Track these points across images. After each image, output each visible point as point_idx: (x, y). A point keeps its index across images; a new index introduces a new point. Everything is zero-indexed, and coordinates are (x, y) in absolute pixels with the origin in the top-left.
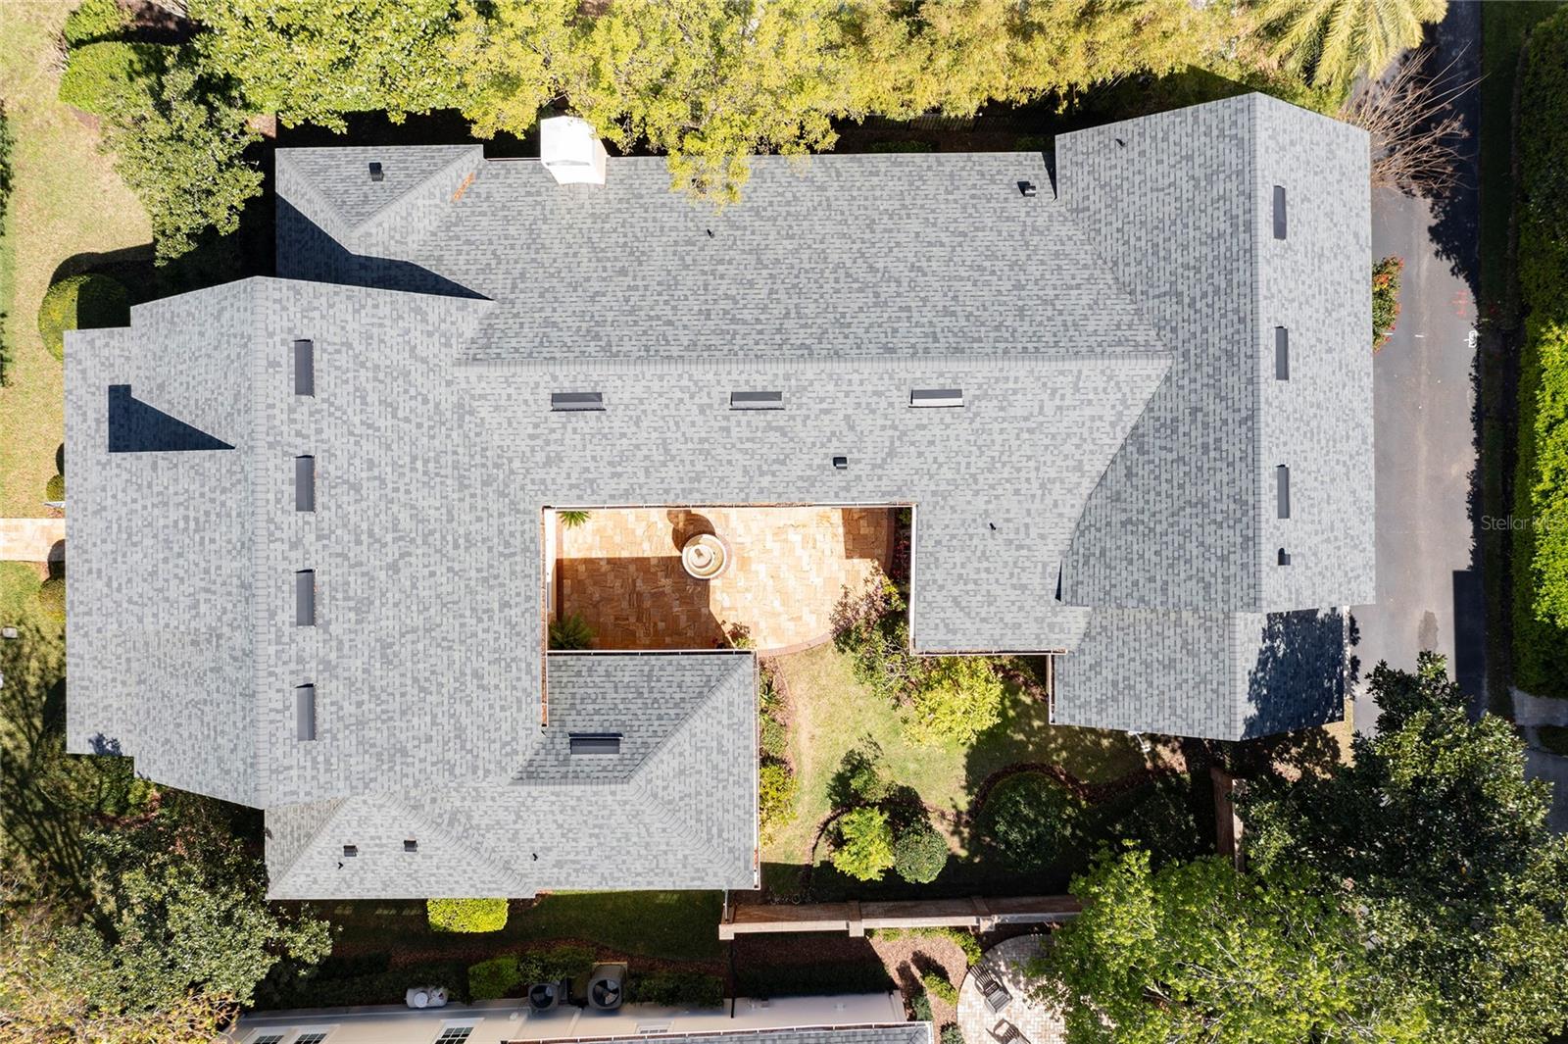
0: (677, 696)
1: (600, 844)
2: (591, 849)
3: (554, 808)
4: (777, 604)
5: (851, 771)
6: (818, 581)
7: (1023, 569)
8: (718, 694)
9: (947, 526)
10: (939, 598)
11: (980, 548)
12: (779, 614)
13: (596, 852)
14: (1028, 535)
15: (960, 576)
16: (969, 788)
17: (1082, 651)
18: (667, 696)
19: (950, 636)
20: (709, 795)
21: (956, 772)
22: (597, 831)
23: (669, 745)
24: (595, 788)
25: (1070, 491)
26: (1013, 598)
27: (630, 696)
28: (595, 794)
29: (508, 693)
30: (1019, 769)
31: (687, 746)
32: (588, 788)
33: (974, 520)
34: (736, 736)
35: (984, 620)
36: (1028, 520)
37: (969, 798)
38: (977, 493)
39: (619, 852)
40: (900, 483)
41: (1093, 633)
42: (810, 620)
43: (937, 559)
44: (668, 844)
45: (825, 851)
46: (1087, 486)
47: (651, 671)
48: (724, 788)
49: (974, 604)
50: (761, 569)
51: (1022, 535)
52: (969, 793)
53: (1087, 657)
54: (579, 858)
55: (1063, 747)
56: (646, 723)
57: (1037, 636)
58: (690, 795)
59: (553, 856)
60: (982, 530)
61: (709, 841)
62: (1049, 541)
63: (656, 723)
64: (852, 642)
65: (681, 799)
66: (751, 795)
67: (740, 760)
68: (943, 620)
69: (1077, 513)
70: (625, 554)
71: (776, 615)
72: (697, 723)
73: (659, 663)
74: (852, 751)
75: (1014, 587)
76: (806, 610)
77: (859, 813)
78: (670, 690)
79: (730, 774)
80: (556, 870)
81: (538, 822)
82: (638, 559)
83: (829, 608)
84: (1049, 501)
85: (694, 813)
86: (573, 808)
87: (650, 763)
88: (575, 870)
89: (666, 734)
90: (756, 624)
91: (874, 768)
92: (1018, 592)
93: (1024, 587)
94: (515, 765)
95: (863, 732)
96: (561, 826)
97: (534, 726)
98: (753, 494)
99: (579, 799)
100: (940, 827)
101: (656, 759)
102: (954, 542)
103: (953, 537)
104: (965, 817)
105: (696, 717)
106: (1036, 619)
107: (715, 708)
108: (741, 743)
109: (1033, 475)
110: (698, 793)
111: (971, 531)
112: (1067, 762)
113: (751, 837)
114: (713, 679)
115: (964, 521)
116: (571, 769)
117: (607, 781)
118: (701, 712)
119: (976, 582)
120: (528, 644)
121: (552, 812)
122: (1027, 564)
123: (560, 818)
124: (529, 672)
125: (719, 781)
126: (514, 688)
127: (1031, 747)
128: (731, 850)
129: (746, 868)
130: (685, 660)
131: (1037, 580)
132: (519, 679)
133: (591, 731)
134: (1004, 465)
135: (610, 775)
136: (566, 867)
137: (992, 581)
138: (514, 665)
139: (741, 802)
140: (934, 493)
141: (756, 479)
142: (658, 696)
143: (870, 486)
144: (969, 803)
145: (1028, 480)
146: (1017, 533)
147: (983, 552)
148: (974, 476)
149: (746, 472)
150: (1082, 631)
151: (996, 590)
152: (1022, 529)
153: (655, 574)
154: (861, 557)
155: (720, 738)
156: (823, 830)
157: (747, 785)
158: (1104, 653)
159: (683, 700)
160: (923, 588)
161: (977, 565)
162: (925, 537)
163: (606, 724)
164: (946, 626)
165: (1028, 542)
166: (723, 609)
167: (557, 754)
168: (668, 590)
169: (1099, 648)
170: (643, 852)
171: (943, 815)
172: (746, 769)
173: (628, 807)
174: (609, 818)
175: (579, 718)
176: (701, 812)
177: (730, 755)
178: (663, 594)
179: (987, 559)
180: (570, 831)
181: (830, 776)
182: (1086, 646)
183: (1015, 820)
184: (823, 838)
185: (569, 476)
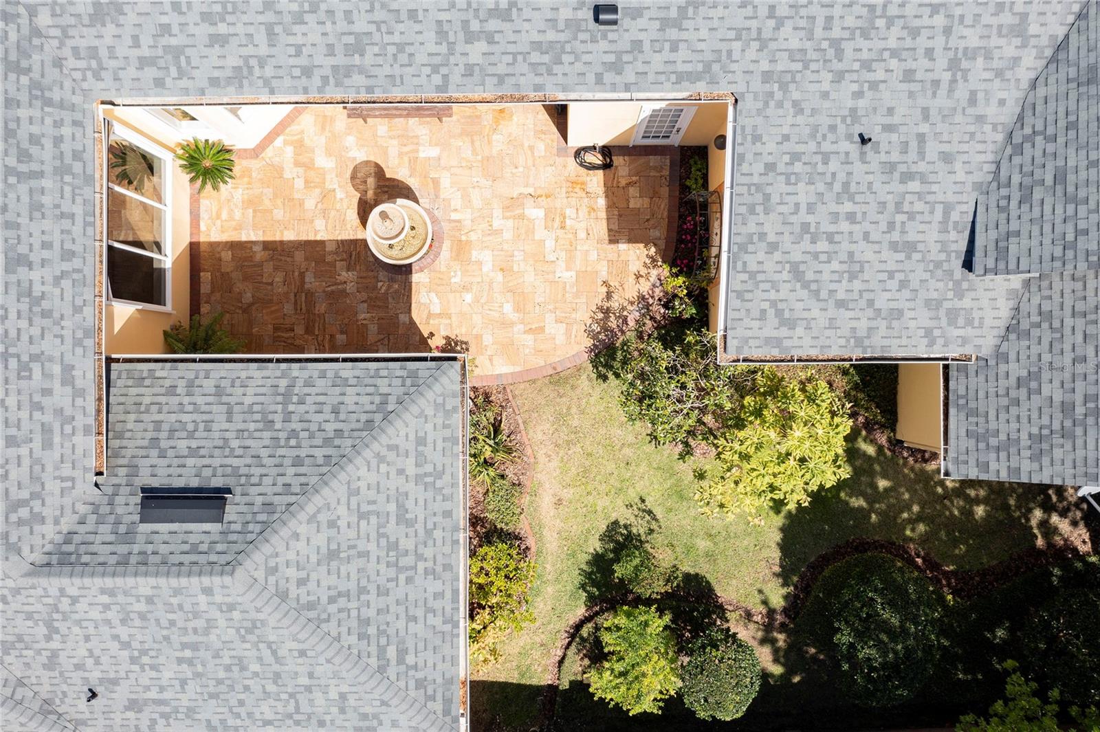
0: (330, 427)
1: (198, 675)
2: (183, 683)
3: (110, 615)
4: (508, 308)
5: (614, 551)
6: (569, 276)
7: (911, 216)
8: (399, 423)
9: (786, 138)
10: (769, 266)
11: (841, 177)
12: (512, 324)
13: (191, 686)
14: (922, 154)
15: (805, 227)
16: (785, 575)
17: (1001, 357)
18: (314, 427)
19: (784, 332)
20: (382, 592)
21: (765, 553)
22: (188, 653)
23: (310, 509)
24: (174, 582)
25: (999, 73)
26: (891, 266)
27: (252, 426)
28: (177, 592)
29: (24, 414)
30: (856, 549)
31: (342, 510)
32: (162, 581)
33: (833, 128)
34: (430, 494)
35: (841, 304)
36: (924, 128)
37: (784, 591)
38: (839, 77)
39: (232, 688)
40: (709, 56)
41: (1025, 325)
42: (556, 330)
43: (767, 197)
44: (311, 675)
45: (575, 667)
46: (1030, 63)
47: (291, 386)
48: (409, 580)
49: (826, 276)
50: (485, 258)
51: (912, 155)
52: (785, 584)
53: (1013, 366)
54: (166, 695)
55: (919, 518)
56: (275, 471)
57: (928, 332)
58: (347, 594)
59: (122, 694)
60: (845, 146)
61: (381, 669)
62: (958, 166)
63: (292, 470)
64: (617, 365)
65: (332, 600)
66: (455, 592)
67: (438, 534)
68: (774, 303)
69: (1007, 115)
70: (289, 236)
71: (505, 324)
72: (361, 472)
73: (305, 374)
74: (616, 523)
75: (894, 246)
76: (550, 318)
77: (628, 615)
78: (320, 417)
79: (420, 557)
80: (130, 714)
81: (87, 638)
82: (308, 243)
83: (584, 315)
84: (962, 93)
85: (354, 624)
86: (143, 616)
87: (275, 539)
88: (163, 715)
89: (306, 490)
90: (478, 337)
91: (648, 546)
92: (901, 256)
93: (910, 247)
94: (38, 541)
95: (633, 496)
96: (126, 645)
97: (77, 473)
98: (456, 78)
99: (150, 600)
100: (746, 633)
101: (285, 532)
102: (798, 167)
103: (796, 157)
104: (779, 618)
105: (359, 461)
106: (928, 302)
107: (393, 448)
108: (439, 506)
109: (939, 42)
110: (362, 590)
111: (827, 147)
112: (925, 540)
113: (454, 661)
114: (392, 399)
115: (815, 129)
116: (136, 548)
117: (195, 569)
118: (367, 453)
119: (830, 237)
120: (67, 333)
121: (108, 622)
122: (919, 206)
123: (124, 632)
124: (68, 380)
125: (400, 570)
126: (39, 407)
127: (874, 516)
128: (420, 684)
129: (447, 712)
130: (347, 370)
131: (933, 235)
132: (47, 392)
133: (179, 483)
134: (890, 23)
135: (202, 559)
136: (147, 710)
137: (858, 236)
138: (36, 368)
139: (437, 605)
140: (767, 77)
141: (460, 48)
142: (297, 426)
143: (657, 61)
144: (786, 597)
145: (929, 53)
146: (905, 151)
147: (846, 185)
148: (836, 44)
149: (441, 34)
150: (1003, 324)
151: (866, 252)
152: (913, 145)
153: (333, 265)
154: (630, 241)
155: (401, 499)
156: (573, 636)
157: (447, 575)
158: (1046, 357)
159: (339, 432)
160: (743, 248)
161: (834, 207)
162: (749, 157)
163: (207, 472)
164: (779, 313)
165: (922, 167)
166: (430, 315)
167: (118, 523)
168: (350, 287)
169: (1035, 350)
170: (271, 688)
171: (749, 615)
172: (447, 550)
173: (236, 615)
174: (206, 632)
175: (163, 462)
176: (367, 622)
177: (419, 526)
178: (344, 293)
179: (851, 198)
180: (144, 652)
181: (583, 558)
182: (1011, 347)
183: (868, 628)
184: (573, 648)
185: (136, 44)
